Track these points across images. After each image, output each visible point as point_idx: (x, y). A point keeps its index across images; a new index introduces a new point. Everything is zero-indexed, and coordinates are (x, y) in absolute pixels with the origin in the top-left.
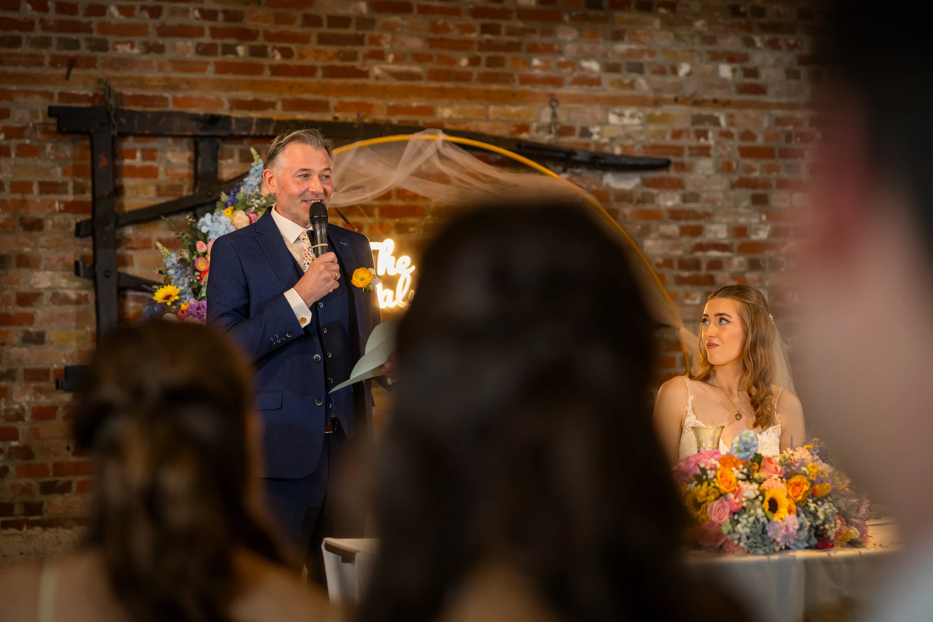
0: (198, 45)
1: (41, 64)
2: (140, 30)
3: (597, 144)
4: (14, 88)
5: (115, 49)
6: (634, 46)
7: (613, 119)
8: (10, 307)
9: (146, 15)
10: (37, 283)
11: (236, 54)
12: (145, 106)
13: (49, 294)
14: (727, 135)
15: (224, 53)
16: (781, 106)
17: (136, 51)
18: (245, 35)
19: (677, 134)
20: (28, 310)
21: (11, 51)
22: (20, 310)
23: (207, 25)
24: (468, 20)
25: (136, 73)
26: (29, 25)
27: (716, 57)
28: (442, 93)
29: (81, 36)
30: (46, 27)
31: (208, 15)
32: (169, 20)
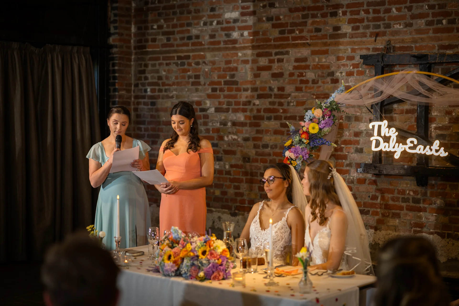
0: (427, 21)
1: (366, 36)
2: (403, 17)
4: (357, 47)
5: (394, 27)
8: (351, 137)
9: (406, 10)
10: (361, 128)
11: (442, 24)
12: (404, 51)
13: (365, 132)
15: (437, 24)
17: (402, 27)
18: (446, 14)
20: (358, 139)
21: (356, 32)
22: (356, 138)
23: (431, 11)
25: (401, 37)
26: (362, 21)
29: (381, 23)
30: (368, 20)
31: (431, 7)
32: (415, 11)
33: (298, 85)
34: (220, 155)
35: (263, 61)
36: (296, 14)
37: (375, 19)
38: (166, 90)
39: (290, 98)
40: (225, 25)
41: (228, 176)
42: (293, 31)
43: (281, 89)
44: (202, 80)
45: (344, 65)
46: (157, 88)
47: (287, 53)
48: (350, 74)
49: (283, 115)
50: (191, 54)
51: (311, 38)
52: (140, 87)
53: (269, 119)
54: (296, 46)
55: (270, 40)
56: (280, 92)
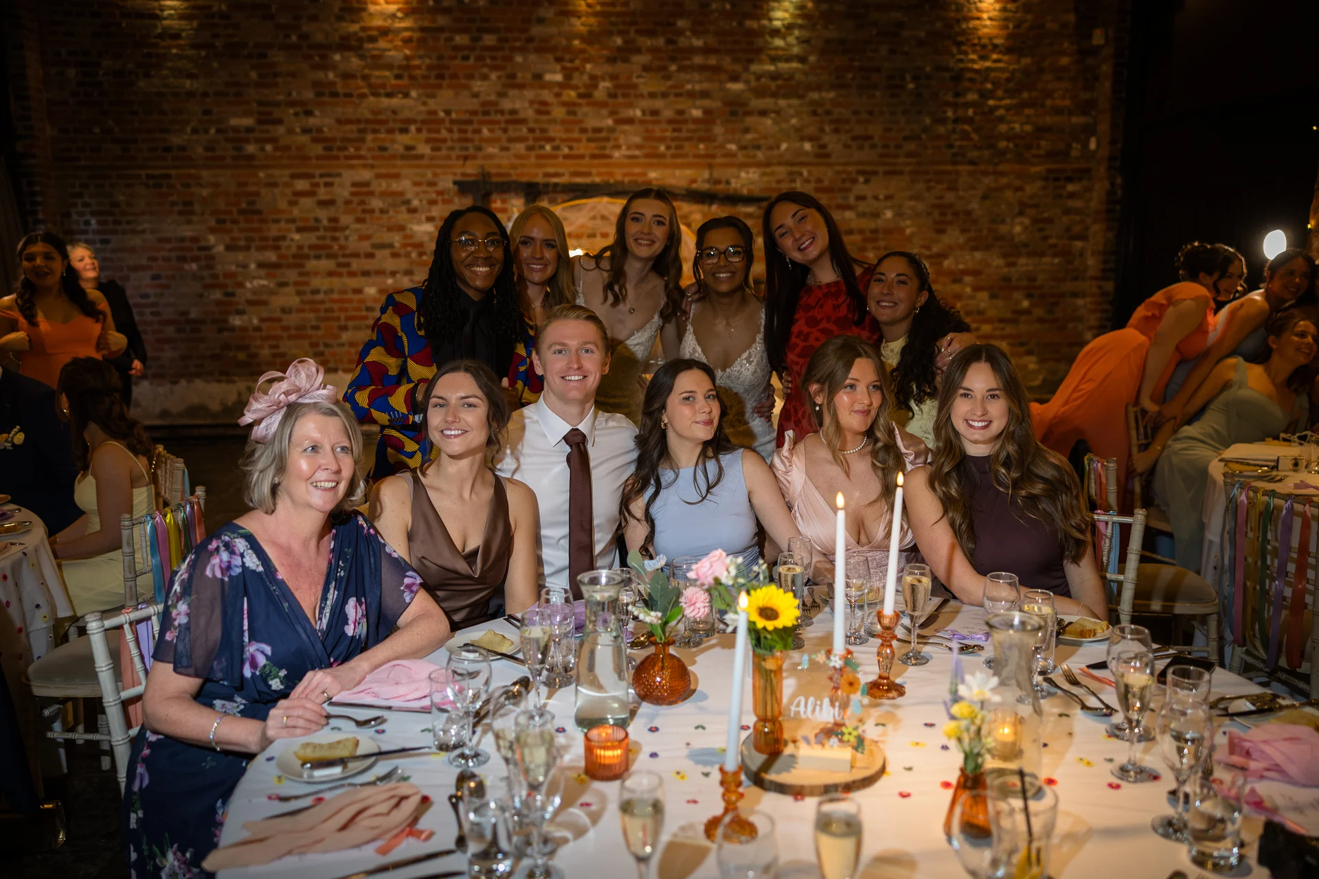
0: (527, 146)
1: (451, 159)
2: (497, 140)
3: (735, 190)
4: (438, 171)
5: (486, 150)
6: (756, 136)
7: (743, 175)
9: (501, 132)
11: (545, 150)
12: (501, 178)
14: (807, 181)
15: (539, 149)
16: (839, 164)
17: (496, 150)
18: (550, 140)
19: (779, 182)
21: (438, 153)
23: (531, 136)
24: (665, 126)
25: (496, 162)
26: (444, 141)
27: (802, 139)
28: (651, 166)
29: (470, 145)
30: (452, 140)
31: (531, 130)
32: (512, 133)
33: (360, 215)
34: (241, 307)
35: (301, 185)
36: (348, 127)
37: (460, 140)
38: (128, 223)
39: (347, 232)
40: (231, 135)
41: (258, 334)
42: (345, 149)
43: (332, 220)
44: (197, 208)
45: (425, 192)
46: (110, 218)
47: (339, 175)
48: (432, 202)
49: (340, 253)
50: (173, 172)
51: (374, 158)
52: (75, 217)
53: (318, 257)
54: (352, 167)
55: (309, 158)
56: (333, 225)
